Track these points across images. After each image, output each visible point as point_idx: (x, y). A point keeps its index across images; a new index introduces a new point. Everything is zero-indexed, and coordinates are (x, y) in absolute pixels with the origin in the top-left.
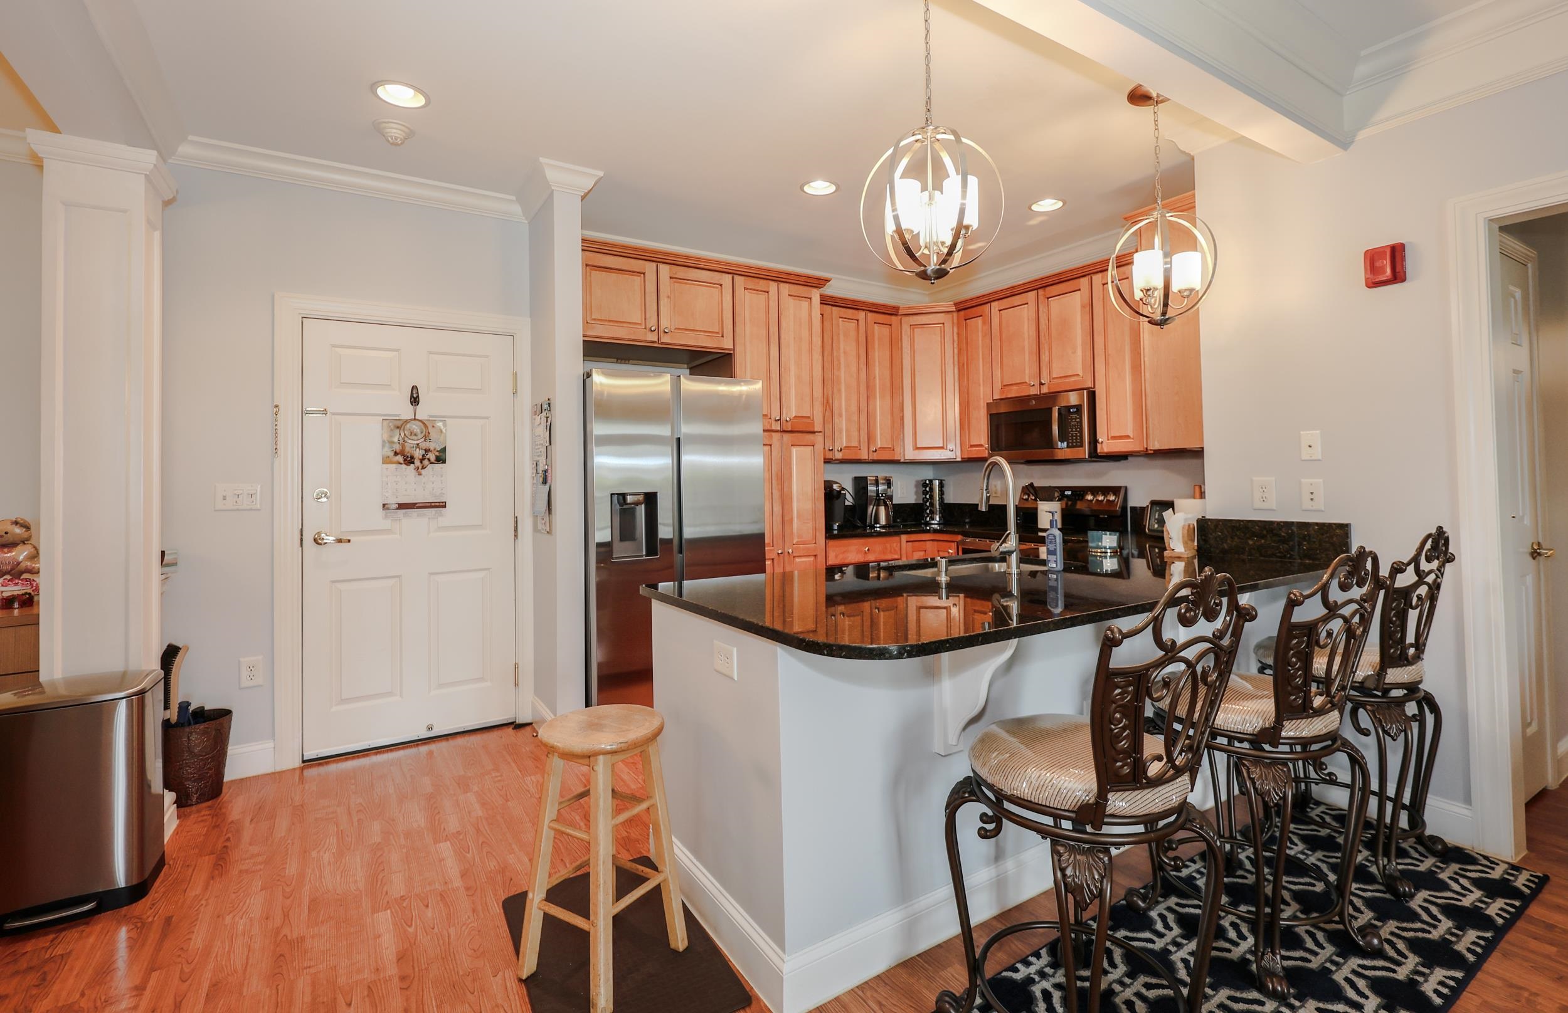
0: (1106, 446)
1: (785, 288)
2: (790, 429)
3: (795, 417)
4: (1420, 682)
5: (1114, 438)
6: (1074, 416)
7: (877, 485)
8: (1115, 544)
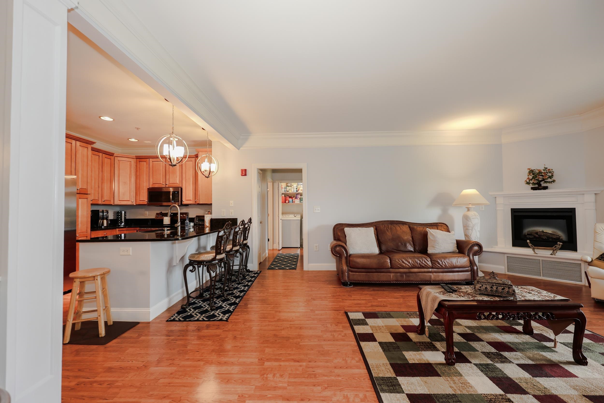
0: (185, 202)
1: (78, 143)
2: (79, 193)
3: (81, 188)
4: (247, 243)
5: (187, 200)
6: (176, 194)
7: (103, 213)
8: (193, 225)
